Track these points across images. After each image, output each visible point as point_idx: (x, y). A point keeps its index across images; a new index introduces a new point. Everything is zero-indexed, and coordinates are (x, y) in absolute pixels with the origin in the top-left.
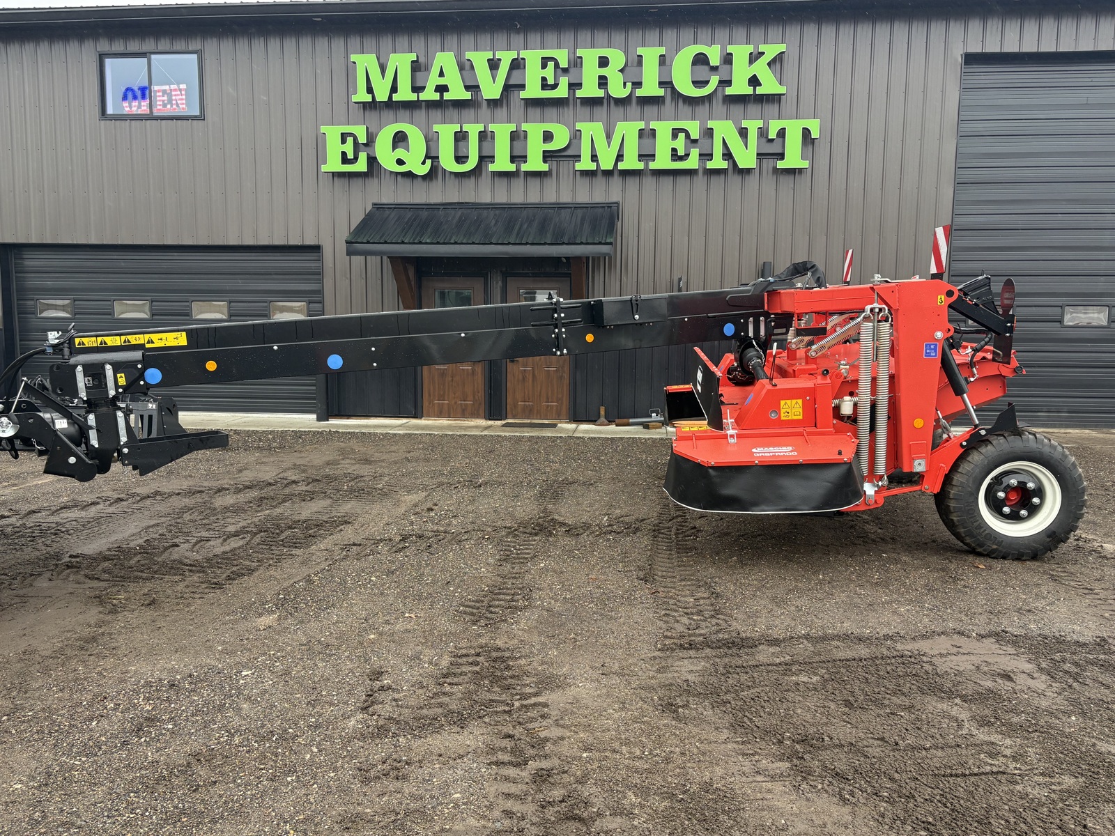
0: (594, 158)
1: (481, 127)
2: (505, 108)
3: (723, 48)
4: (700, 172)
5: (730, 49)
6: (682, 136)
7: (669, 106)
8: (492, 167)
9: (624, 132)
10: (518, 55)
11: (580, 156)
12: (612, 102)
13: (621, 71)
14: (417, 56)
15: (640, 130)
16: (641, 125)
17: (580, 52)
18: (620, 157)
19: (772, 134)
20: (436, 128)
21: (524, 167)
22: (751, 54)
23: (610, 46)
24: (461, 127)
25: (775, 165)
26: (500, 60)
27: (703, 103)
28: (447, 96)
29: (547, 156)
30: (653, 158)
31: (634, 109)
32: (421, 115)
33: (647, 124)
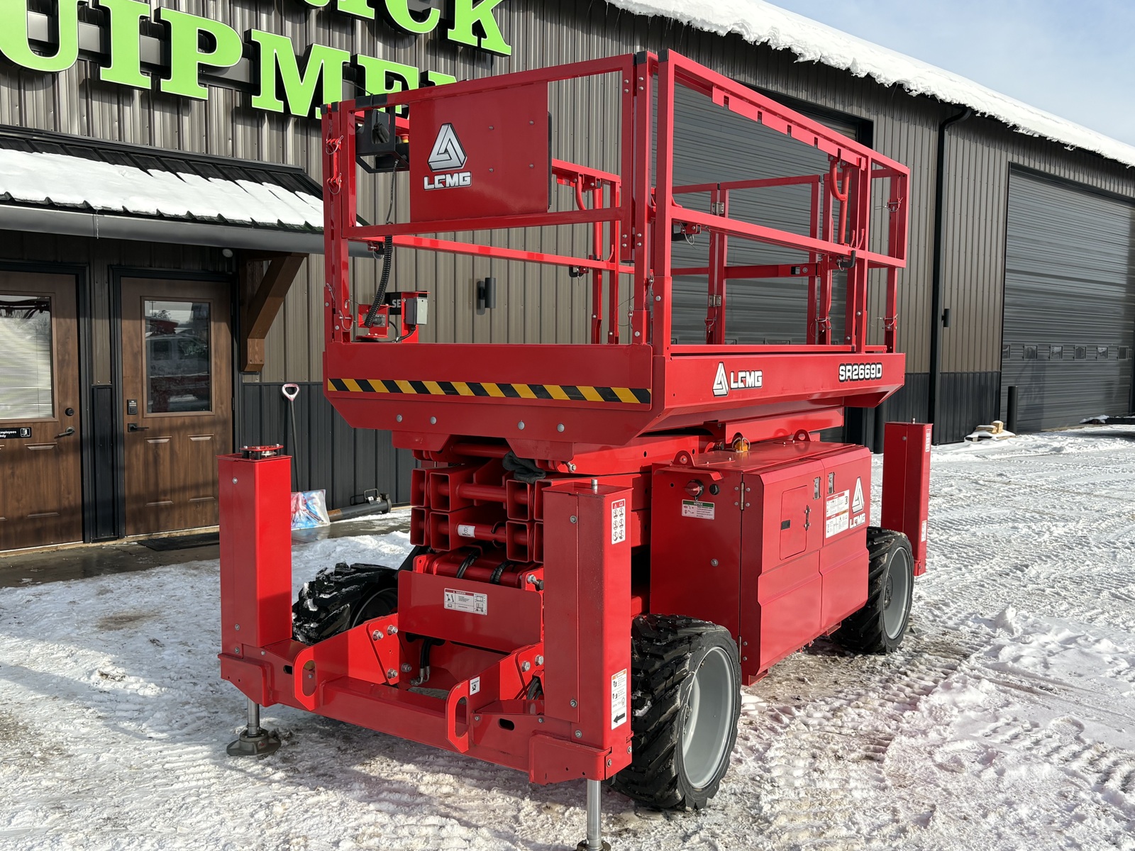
0: (281, 93)
6: (398, 86)
8: (106, 74)
9: (323, 61)
11: (259, 87)
15: (344, 63)
16: (345, 56)
18: (317, 100)
21: (166, 86)
29: (207, 75)
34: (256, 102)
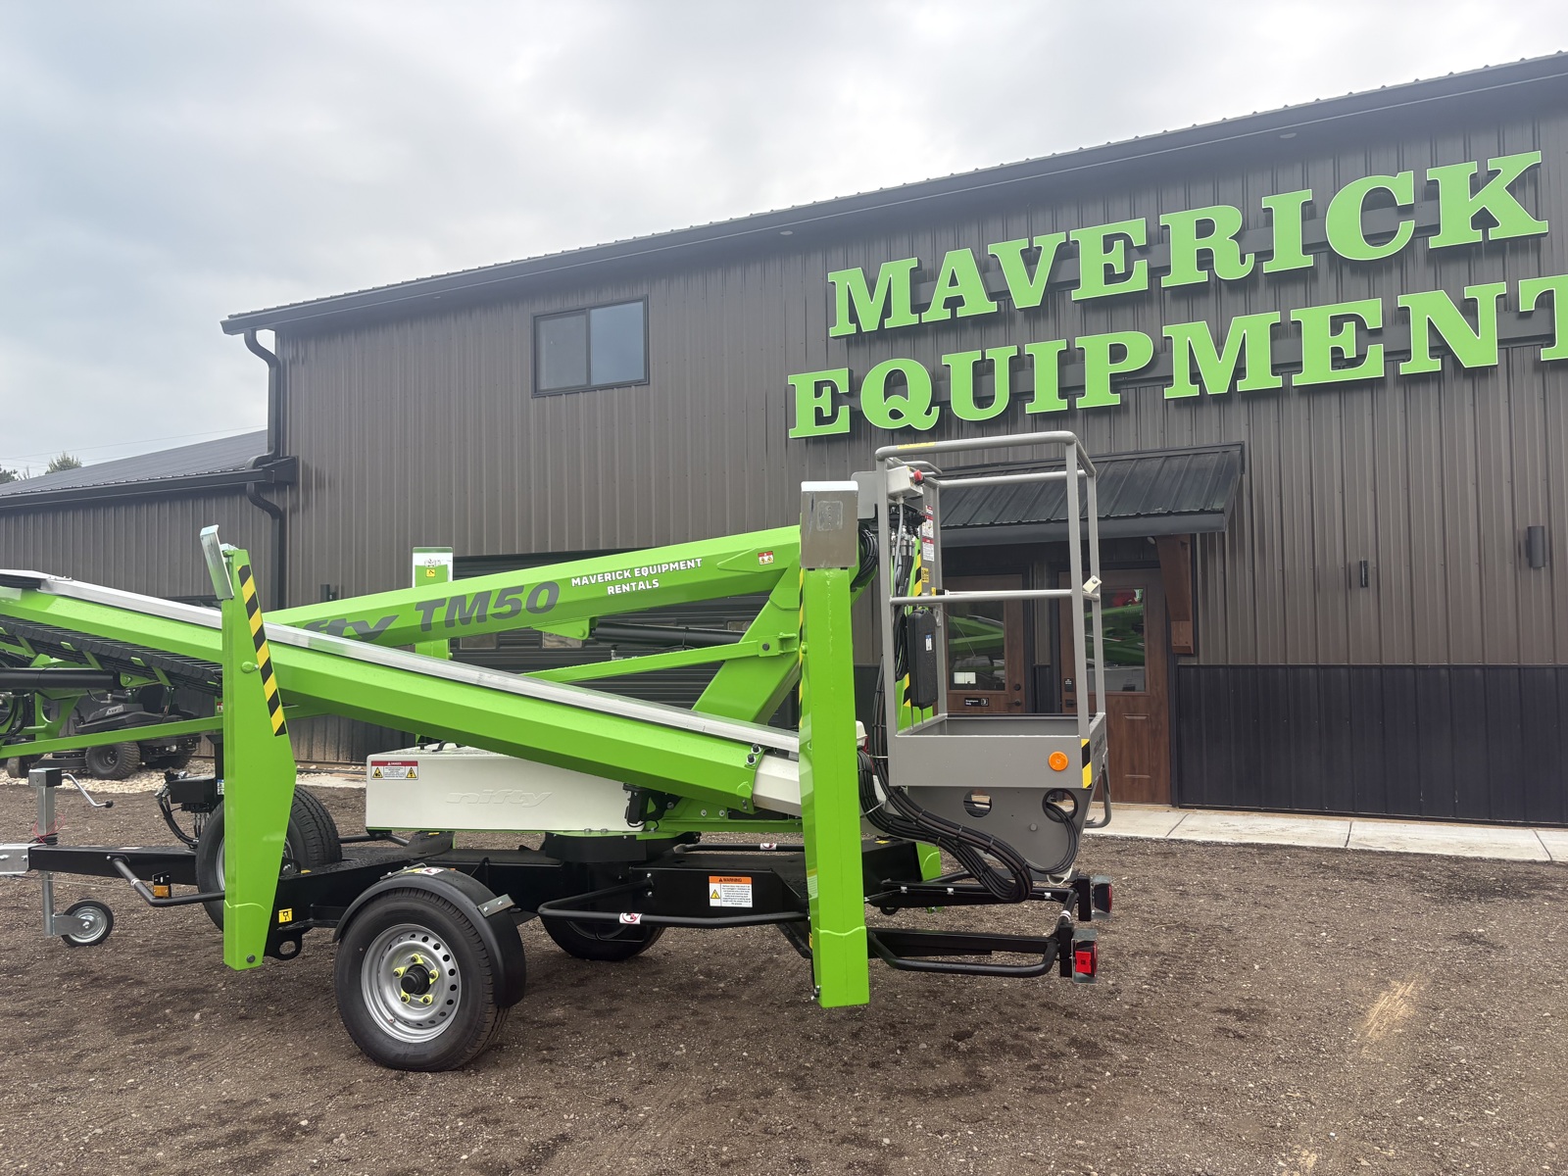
0: (1195, 377)
1: (1013, 351)
2: (1050, 321)
3: (1419, 176)
4: (1390, 381)
5: (1431, 174)
6: (1350, 328)
7: (1326, 281)
8: (1030, 408)
9: (1245, 332)
10: (1068, 237)
11: (1171, 377)
12: (1224, 288)
13: (1236, 237)
14: (919, 262)
15: (1272, 326)
16: (1275, 317)
17: (1164, 220)
18: (1239, 372)
19: (1527, 304)
20: (946, 359)
21: (1081, 403)
22: (1473, 177)
23: (1216, 202)
24: (983, 354)
25: (1537, 356)
26: (1041, 248)
27: (1389, 269)
28: (961, 312)
30: (1298, 369)
31: (1263, 293)
32: (926, 344)
33: (1285, 315)
34: (1169, 393)
